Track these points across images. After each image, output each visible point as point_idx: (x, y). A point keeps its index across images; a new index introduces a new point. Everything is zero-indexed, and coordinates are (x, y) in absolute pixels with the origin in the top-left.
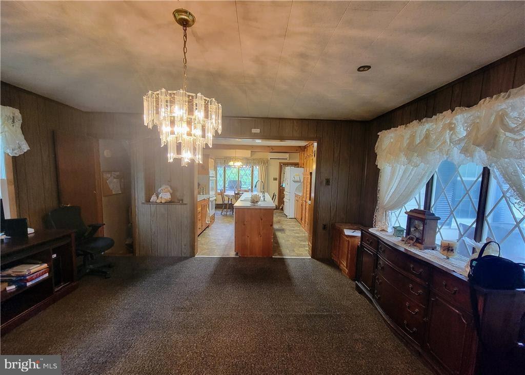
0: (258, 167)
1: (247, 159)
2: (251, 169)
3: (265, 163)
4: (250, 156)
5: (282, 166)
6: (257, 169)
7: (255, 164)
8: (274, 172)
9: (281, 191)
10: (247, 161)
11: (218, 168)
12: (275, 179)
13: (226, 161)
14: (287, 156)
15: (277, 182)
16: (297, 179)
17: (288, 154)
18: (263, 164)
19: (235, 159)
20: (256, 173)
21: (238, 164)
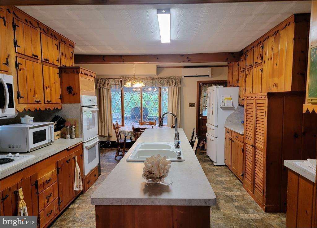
0: (167, 90)
1: (152, 78)
2: (158, 92)
3: (176, 82)
4: (156, 74)
5: (202, 86)
6: (166, 92)
7: (163, 84)
8: (190, 95)
9: (202, 122)
10: (152, 81)
11: (113, 93)
12: (192, 105)
13: (123, 83)
14: (208, 71)
15: (195, 109)
16: (229, 104)
17: (210, 69)
18: (174, 84)
19: (134, 79)
20: (165, 97)
21: (139, 85)
